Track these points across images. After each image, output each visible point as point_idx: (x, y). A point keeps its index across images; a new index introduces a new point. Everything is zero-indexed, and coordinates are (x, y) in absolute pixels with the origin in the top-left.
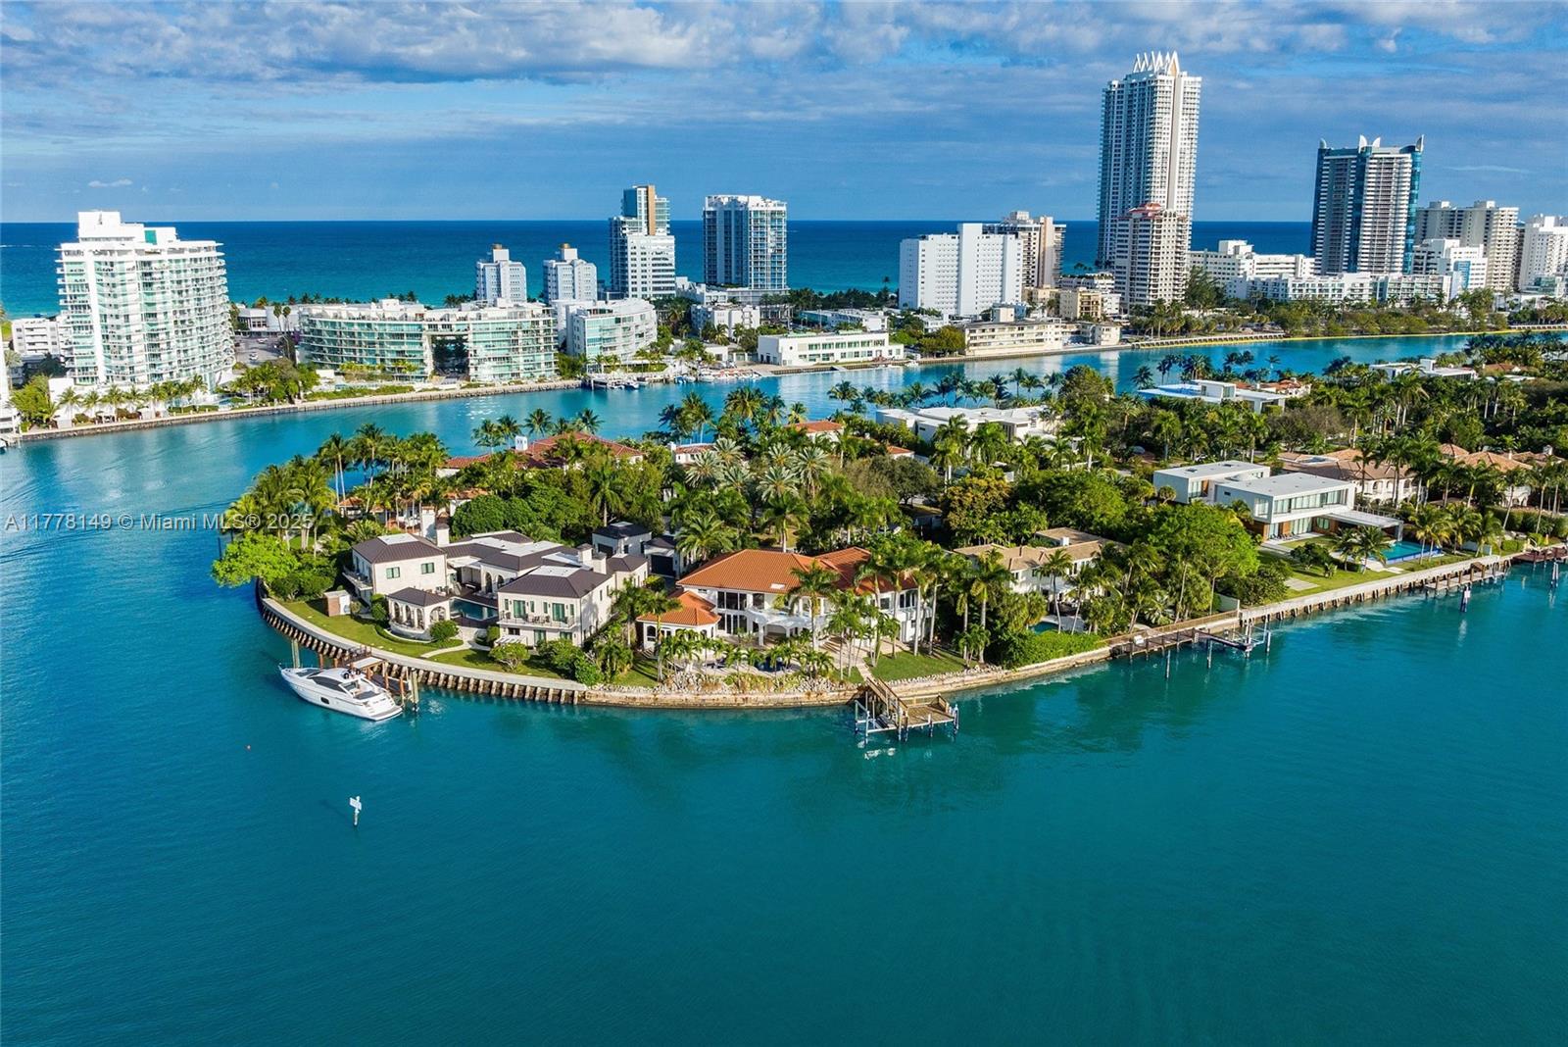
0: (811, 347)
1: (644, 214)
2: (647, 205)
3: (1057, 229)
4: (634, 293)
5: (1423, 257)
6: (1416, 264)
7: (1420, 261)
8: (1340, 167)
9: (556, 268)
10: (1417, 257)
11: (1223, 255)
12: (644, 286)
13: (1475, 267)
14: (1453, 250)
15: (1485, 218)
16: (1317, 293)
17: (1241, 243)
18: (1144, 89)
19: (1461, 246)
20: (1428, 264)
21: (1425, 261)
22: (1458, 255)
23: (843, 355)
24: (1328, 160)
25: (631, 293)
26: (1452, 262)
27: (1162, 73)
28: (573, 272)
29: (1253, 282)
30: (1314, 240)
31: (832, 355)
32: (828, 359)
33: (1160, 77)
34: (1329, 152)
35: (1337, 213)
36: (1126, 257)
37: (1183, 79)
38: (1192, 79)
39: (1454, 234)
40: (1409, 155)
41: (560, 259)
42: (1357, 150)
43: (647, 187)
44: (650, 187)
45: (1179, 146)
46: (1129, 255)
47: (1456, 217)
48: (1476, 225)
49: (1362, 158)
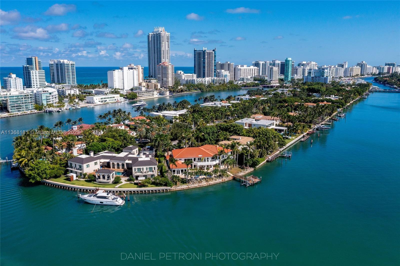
0: (101, 99)
1: (35, 65)
2: (35, 62)
3: (142, 68)
4: (34, 86)
5: (217, 74)
6: (216, 75)
7: (217, 75)
8: (199, 54)
9: (10, 80)
10: (216, 74)
11: (178, 74)
12: (37, 84)
13: (228, 76)
14: (223, 72)
15: (228, 65)
16: (201, 82)
17: (181, 71)
18: (157, 35)
19: (225, 71)
20: (219, 75)
21: (218, 75)
22: (224, 73)
23: (109, 100)
24: (196, 53)
25: (33, 86)
26: (224, 75)
27: (161, 32)
28: (16, 81)
29: (187, 80)
30: (195, 70)
31: (107, 101)
32: (106, 102)
33: (161, 33)
34: (196, 51)
35: (199, 65)
36: (160, 75)
37: (166, 33)
38: (168, 33)
39: (222, 69)
40: (213, 52)
41: (10, 77)
42: (203, 50)
43: (35, 57)
44: (36, 57)
45: (166, 49)
46: (161, 74)
47: (222, 65)
48: (226, 67)
49: (204, 52)
